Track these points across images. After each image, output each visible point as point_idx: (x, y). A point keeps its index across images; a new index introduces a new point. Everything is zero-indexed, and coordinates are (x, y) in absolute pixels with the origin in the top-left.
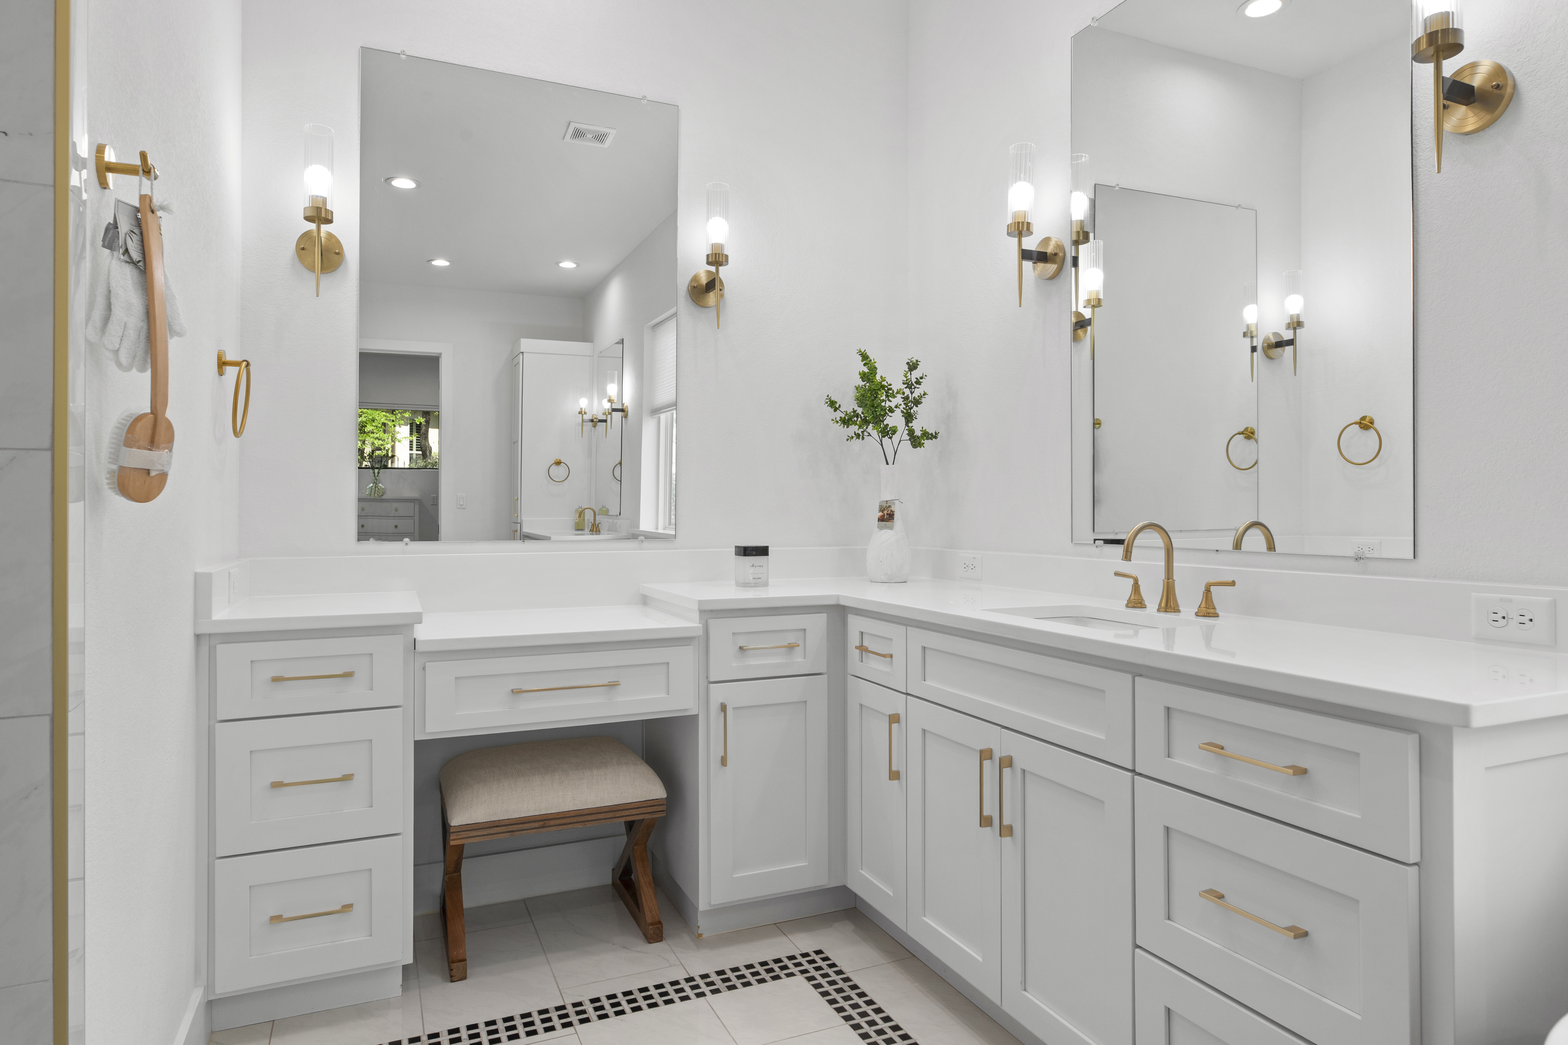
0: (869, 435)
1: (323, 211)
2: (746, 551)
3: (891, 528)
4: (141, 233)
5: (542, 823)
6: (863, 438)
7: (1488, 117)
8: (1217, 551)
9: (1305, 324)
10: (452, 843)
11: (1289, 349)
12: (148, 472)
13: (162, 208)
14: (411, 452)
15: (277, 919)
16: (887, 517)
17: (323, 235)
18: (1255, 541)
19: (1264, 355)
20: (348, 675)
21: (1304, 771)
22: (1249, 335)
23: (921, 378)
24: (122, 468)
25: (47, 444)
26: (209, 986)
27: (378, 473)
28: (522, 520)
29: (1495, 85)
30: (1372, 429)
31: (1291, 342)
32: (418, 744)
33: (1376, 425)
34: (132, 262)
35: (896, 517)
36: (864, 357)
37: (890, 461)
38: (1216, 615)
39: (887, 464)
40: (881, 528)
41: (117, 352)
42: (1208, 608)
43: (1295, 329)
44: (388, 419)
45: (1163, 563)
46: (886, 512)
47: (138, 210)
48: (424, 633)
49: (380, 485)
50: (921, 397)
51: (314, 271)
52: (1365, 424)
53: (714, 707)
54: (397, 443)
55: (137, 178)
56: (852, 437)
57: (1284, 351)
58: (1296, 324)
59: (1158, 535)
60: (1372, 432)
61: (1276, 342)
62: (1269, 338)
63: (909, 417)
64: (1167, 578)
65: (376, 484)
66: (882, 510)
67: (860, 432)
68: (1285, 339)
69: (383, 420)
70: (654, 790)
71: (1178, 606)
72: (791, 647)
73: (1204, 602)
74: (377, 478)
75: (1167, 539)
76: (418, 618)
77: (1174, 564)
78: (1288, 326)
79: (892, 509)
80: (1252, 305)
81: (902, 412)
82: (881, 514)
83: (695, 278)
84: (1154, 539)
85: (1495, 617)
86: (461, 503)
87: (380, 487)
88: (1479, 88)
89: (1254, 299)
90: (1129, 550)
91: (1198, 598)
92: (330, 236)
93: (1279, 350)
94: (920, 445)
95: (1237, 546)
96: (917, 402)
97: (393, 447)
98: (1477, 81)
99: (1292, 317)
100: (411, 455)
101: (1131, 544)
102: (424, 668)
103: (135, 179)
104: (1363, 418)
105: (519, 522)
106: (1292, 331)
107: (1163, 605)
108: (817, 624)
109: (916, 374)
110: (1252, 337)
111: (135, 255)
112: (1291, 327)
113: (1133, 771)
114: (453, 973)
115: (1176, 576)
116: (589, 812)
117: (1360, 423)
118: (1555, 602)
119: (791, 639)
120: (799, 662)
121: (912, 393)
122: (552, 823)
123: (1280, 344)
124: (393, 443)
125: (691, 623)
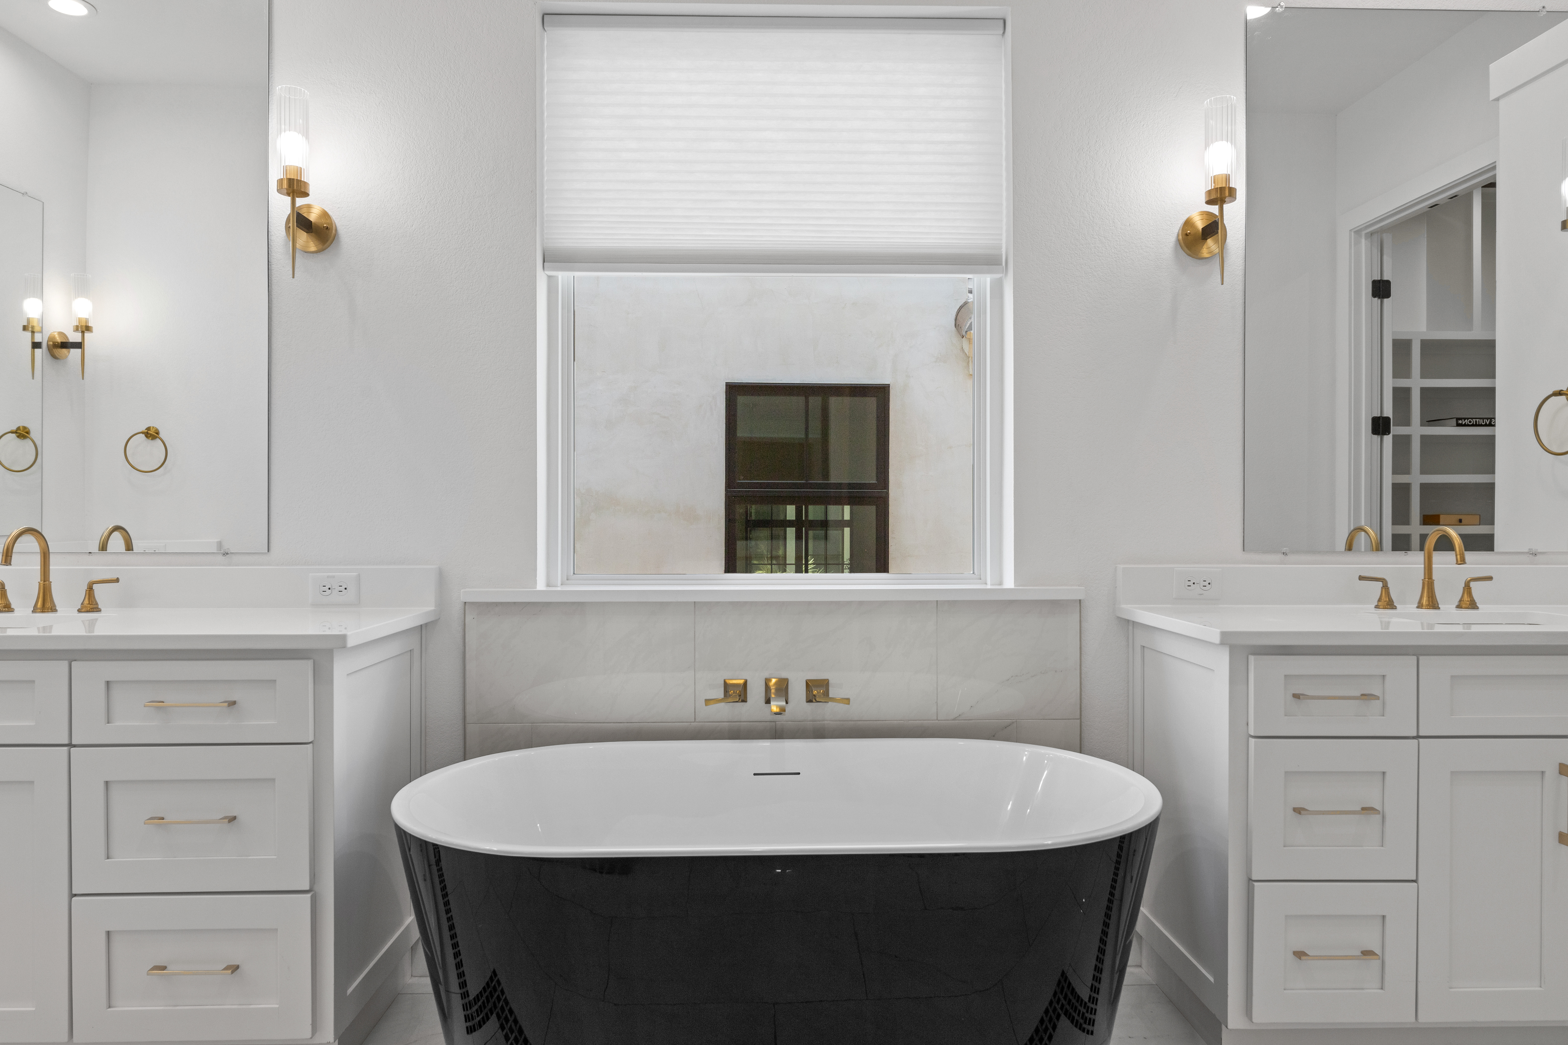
7: (320, 246)
8: (90, 553)
9: (94, 330)
11: (75, 353)
18: (117, 542)
19: (49, 353)
21: (234, 703)
22: (30, 329)
29: (325, 227)
30: (158, 439)
31: (79, 345)
33: (161, 435)
38: (99, 610)
42: (91, 604)
43: (83, 332)
45: (37, 567)
52: (151, 434)
57: (69, 352)
58: (85, 328)
59: (33, 538)
60: (158, 441)
61: (61, 342)
62: (54, 337)
64: (43, 580)
68: (71, 341)
71: (55, 606)
73: (87, 599)
75: (43, 544)
77: (51, 568)
78: (77, 329)
80: (34, 299)
84: (29, 544)
85: (324, 589)
88: (315, 224)
89: (39, 293)
90: (10, 555)
91: (80, 595)
93: (64, 351)
95: (103, 547)
98: (313, 217)
99: (80, 320)
101: (11, 548)
104: (148, 429)
106: (80, 334)
107: (39, 605)
110: (33, 332)
112: (80, 329)
113: (70, 745)
115: (52, 578)
117: (147, 433)
118: (359, 574)
123: (65, 345)
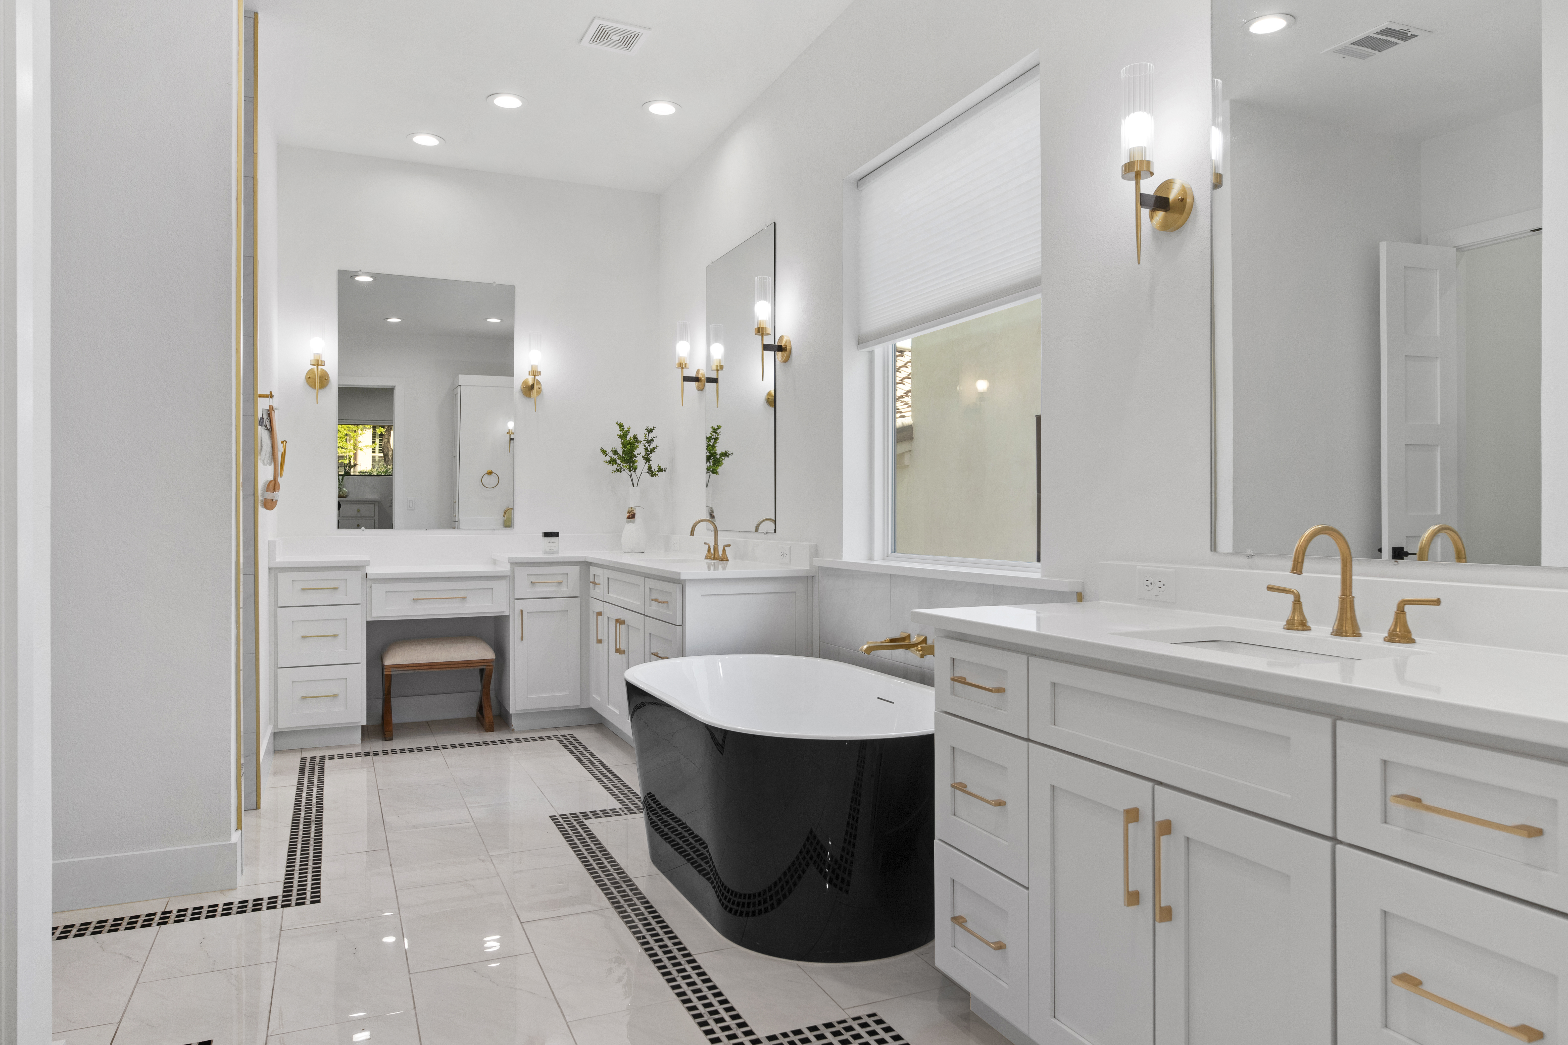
0: (624, 470)
1: (320, 361)
2: (547, 535)
3: (633, 522)
4: (270, 419)
5: (430, 667)
6: (621, 472)
10: (385, 673)
12: (272, 500)
13: (276, 409)
14: (374, 454)
15: (305, 698)
16: (631, 516)
17: (319, 370)
20: (335, 589)
23: (654, 437)
24: (265, 499)
25: (252, 494)
26: (276, 725)
27: (342, 479)
28: (459, 519)
32: (369, 624)
34: (268, 429)
35: (636, 516)
36: (621, 426)
37: (635, 484)
39: (633, 486)
40: (628, 522)
41: (264, 460)
44: (351, 429)
46: (631, 514)
47: (268, 410)
48: (371, 570)
49: (344, 489)
50: (654, 448)
51: (315, 388)
53: (517, 612)
54: (359, 451)
55: (268, 398)
56: (615, 471)
63: (647, 460)
65: (341, 488)
66: (629, 513)
67: (618, 468)
69: (346, 432)
70: (489, 654)
72: (560, 583)
74: (341, 483)
76: (368, 563)
79: (635, 512)
81: (643, 457)
82: (628, 514)
83: (525, 382)
86: (411, 506)
87: (344, 491)
92: (322, 370)
94: (655, 475)
96: (652, 451)
97: (355, 454)
100: (373, 457)
102: (371, 587)
103: (267, 399)
105: (457, 520)
108: (575, 571)
109: (651, 435)
111: (269, 427)
114: (386, 736)
116: (454, 663)
119: (560, 579)
120: (564, 591)
121: (649, 446)
122: (435, 667)
124: (355, 451)
125: (505, 568)
